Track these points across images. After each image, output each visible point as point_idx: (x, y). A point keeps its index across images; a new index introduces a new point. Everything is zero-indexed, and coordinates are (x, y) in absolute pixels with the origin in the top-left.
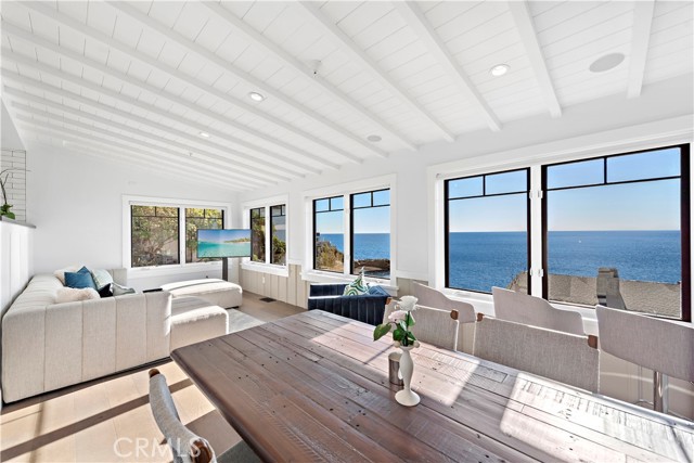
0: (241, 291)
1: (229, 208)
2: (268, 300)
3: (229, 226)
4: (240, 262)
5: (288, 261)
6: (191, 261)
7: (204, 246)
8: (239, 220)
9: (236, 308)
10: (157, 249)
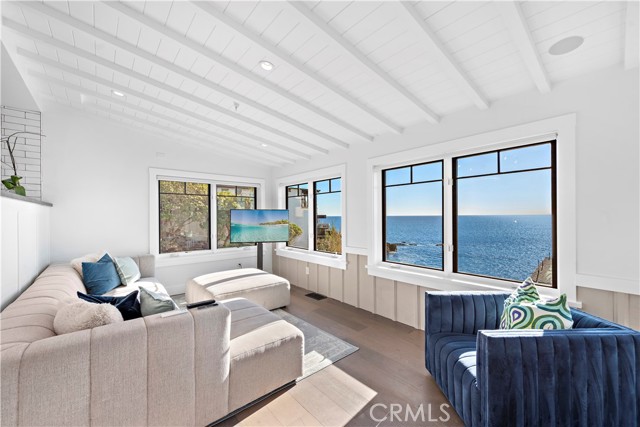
0: (289, 287)
1: (263, 186)
2: (318, 297)
3: (262, 206)
4: (274, 247)
5: (345, 249)
6: (224, 246)
7: (237, 229)
8: (273, 198)
9: (284, 308)
10: (179, 230)
